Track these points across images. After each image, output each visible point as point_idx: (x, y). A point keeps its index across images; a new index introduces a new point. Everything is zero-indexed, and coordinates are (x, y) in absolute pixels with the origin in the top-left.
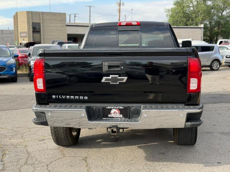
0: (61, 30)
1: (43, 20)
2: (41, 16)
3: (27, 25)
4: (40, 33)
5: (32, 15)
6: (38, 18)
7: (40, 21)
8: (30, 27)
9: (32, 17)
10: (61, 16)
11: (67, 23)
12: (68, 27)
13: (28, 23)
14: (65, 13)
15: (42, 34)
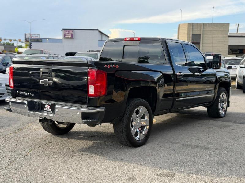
0: (222, 41)
1: (203, 32)
2: (202, 27)
3: (187, 37)
4: (199, 45)
5: (193, 27)
6: (198, 30)
7: (201, 32)
8: (190, 39)
9: (193, 29)
10: (224, 27)
11: (230, 34)
12: (230, 38)
13: (188, 35)
14: (229, 23)
15: (201, 46)
